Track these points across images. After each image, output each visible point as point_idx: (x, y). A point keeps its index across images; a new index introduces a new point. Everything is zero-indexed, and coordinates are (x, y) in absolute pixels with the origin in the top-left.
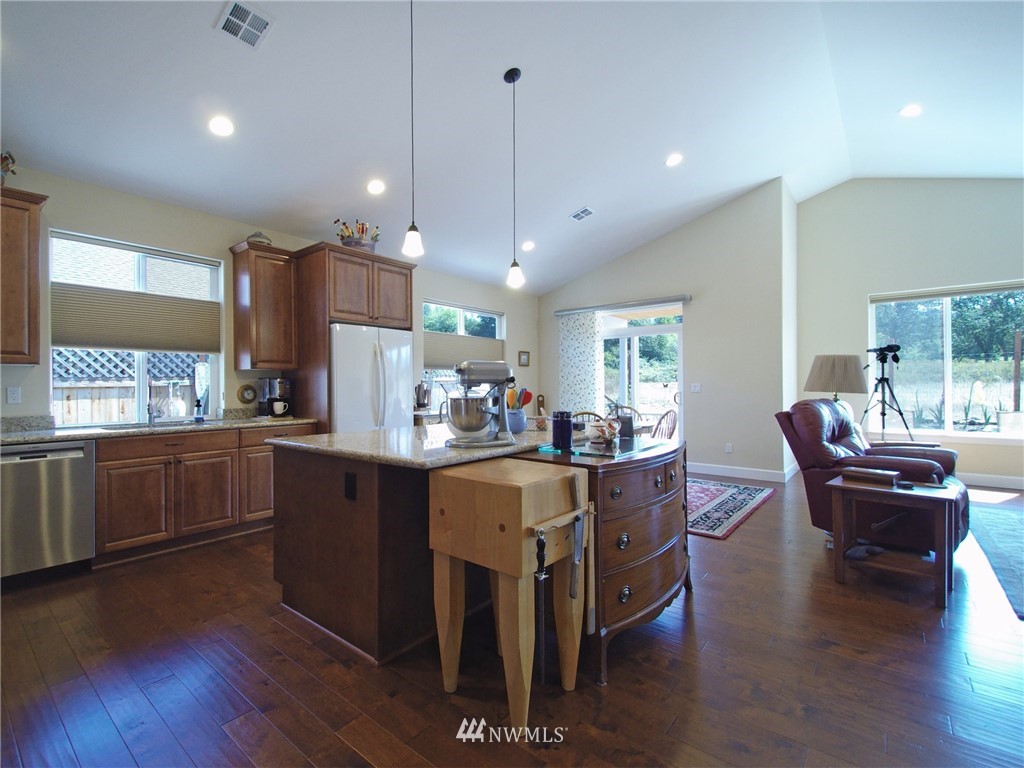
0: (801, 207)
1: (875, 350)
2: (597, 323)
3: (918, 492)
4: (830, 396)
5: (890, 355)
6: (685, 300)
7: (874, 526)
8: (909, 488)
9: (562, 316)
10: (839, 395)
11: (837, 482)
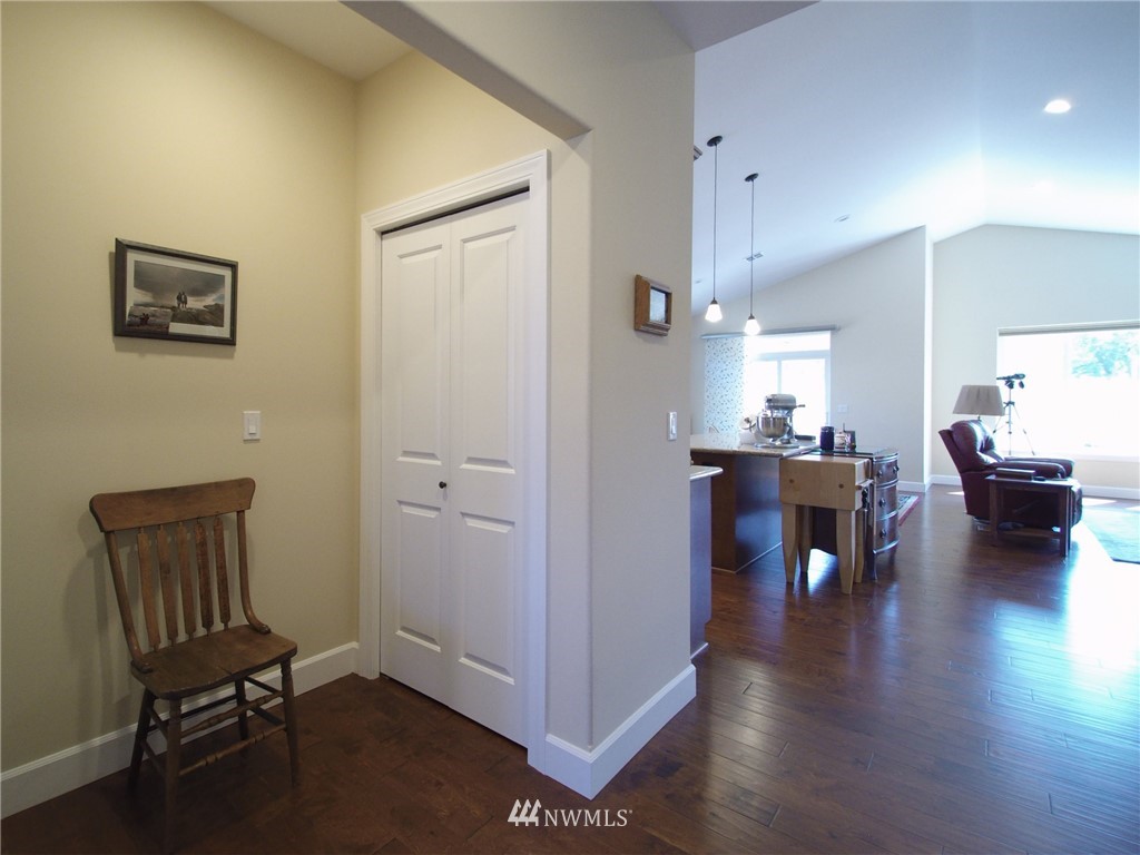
0: (937, 245)
1: (1004, 378)
2: (745, 348)
3: (1047, 482)
4: (975, 417)
5: (1016, 382)
6: (832, 329)
7: (1015, 511)
8: (1043, 480)
9: (708, 340)
10: (982, 417)
11: (992, 477)
